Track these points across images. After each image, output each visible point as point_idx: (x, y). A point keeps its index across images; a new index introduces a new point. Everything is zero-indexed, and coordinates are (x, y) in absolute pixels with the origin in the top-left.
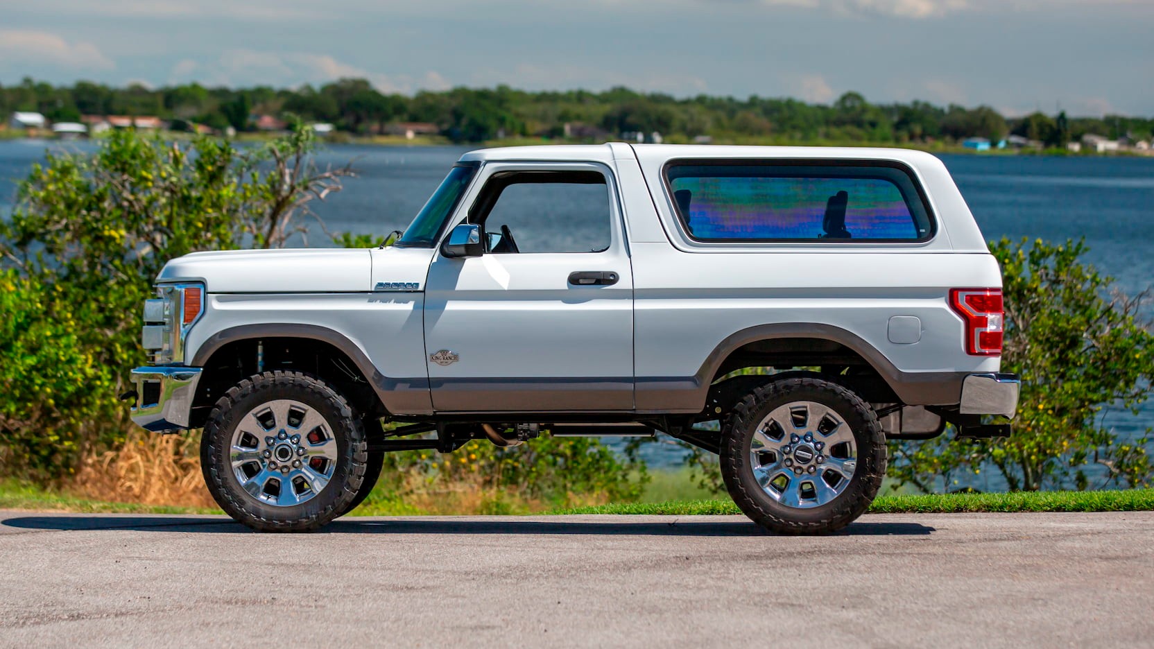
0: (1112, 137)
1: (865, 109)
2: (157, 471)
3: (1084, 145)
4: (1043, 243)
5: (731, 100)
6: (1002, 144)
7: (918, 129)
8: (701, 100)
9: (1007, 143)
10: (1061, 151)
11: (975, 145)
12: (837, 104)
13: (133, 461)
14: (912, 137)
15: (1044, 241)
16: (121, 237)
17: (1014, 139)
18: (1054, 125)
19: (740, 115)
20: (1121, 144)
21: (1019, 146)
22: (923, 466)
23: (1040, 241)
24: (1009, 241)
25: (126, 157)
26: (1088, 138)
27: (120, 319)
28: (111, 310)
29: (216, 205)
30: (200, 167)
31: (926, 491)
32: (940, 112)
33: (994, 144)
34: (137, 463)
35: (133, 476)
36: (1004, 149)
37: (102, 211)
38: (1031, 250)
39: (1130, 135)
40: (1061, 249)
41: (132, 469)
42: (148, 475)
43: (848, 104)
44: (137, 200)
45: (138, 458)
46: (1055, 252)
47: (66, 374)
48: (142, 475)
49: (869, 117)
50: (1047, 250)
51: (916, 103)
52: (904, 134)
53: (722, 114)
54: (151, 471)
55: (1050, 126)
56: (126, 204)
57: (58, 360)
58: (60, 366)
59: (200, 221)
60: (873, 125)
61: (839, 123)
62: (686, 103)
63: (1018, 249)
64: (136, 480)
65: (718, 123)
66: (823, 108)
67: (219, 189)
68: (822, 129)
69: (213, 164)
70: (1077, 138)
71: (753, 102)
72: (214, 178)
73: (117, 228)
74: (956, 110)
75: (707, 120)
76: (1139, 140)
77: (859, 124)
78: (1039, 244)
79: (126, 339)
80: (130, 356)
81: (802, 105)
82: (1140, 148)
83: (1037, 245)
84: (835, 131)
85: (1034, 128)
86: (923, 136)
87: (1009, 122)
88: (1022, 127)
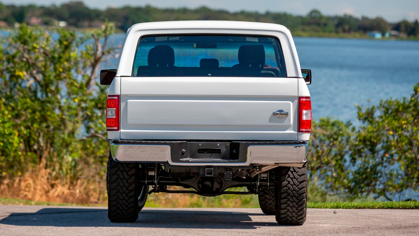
1: (321, 17)
2: (39, 187)
5: (257, 13)
6: (387, 35)
7: (347, 27)
9: (390, 34)
11: (374, 35)
12: (308, 16)
13: (27, 182)
14: (344, 31)
16: (24, 76)
17: (394, 33)
21: (396, 35)
22: (391, 188)
25: (26, 37)
27: (23, 115)
28: (19, 111)
29: (68, 60)
30: (61, 42)
31: (390, 200)
32: (357, 20)
33: (383, 35)
34: (29, 184)
35: (27, 189)
36: (388, 37)
37: (14, 63)
41: (27, 186)
42: (35, 189)
43: (314, 15)
44: (31, 58)
45: (31, 181)
47: (8, 140)
48: (32, 189)
49: (323, 21)
51: (345, 15)
52: (340, 29)
54: (36, 187)
55: (411, 27)
56: (25, 60)
57: (5, 134)
58: (5, 136)
59: (61, 68)
60: (325, 25)
61: (309, 24)
62: (235, 14)
64: (29, 191)
66: (300, 17)
67: (69, 53)
68: (301, 27)
69: (67, 40)
72: (67, 47)
73: (21, 71)
74: (364, 19)
77: (318, 24)
79: (25, 124)
80: (27, 132)
81: (291, 16)
84: (307, 28)
85: (403, 27)
86: (349, 31)
87: (391, 24)
88: (397, 27)
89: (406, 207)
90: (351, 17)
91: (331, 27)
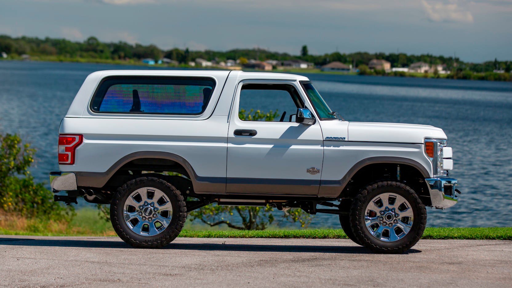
0: (209, 60)
1: (98, 44)
3: (196, 63)
4: (261, 112)
5: (37, 39)
6: (160, 62)
7: (122, 54)
8: (24, 38)
9: (163, 62)
10: (186, 66)
11: (148, 62)
12: (85, 42)
14: (120, 57)
15: (261, 111)
17: (166, 60)
18: (183, 53)
19: (42, 46)
20: (213, 63)
21: (167, 63)
23: (259, 111)
24: (245, 111)
26: (199, 60)
32: (131, 47)
33: (156, 62)
36: (161, 64)
38: (254, 115)
39: (217, 59)
40: (268, 115)
43: (91, 42)
46: (266, 116)
49: (100, 48)
50: (262, 116)
51: (121, 42)
52: (116, 56)
53: (34, 46)
55: (182, 55)
60: (102, 51)
61: (87, 50)
62: (17, 40)
63: (248, 115)
65: (32, 50)
66: (78, 44)
68: (79, 53)
70: (193, 60)
71: (47, 40)
74: (138, 46)
75: (27, 48)
76: (220, 62)
77: (95, 51)
78: (258, 113)
81: (69, 42)
82: (222, 66)
83: (257, 113)
84: (85, 54)
85: (174, 55)
86: (125, 57)
87: (163, 52)
88: (169, 55)
89: (276, 236)
90: (125, 44)
91: (108, 53)
